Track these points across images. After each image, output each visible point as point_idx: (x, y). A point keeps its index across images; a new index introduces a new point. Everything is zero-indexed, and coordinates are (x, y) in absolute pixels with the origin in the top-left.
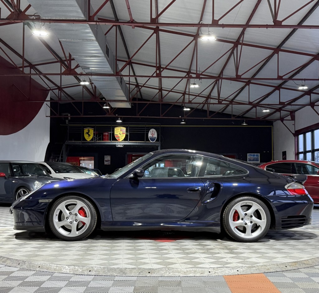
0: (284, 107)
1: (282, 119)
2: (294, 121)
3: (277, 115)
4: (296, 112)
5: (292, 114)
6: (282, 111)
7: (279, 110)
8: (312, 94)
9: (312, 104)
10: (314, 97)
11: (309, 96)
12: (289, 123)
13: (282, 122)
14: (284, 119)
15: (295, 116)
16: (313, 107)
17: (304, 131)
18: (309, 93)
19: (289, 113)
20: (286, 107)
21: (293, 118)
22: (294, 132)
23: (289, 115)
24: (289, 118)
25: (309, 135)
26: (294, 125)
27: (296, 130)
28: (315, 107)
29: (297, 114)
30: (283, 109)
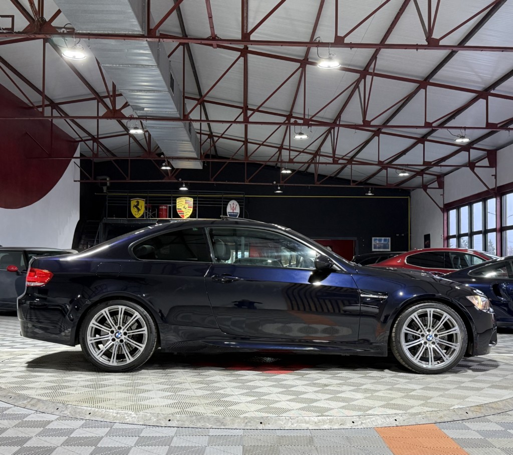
0: (427, 169)
1: (425, 187)
2: (442, 190)
3: (418, 180)
4: (445, 177)
5: (440, 179)
6: (425, 175)
7: (421, 173)
8: (471, 150)
9: (471, 165)
10: (475, 154)
11: (468, 153)
12: (435, 193)
13: (425, 191)
14: (429, 186)
15: (444, 182)
16: (472, 169)
17: (457, 205)
18: (467, 148)
19: (436, 177)
20: (430, 170)
21: (441, 186)
22: (442, 206)
23: (435, 181)
24: (436, 185)
25: (465, 210)
26: (443, 195)
27: (445, 203)
28: (476, 170)
29: (447, 179)
30: (427, 172)
